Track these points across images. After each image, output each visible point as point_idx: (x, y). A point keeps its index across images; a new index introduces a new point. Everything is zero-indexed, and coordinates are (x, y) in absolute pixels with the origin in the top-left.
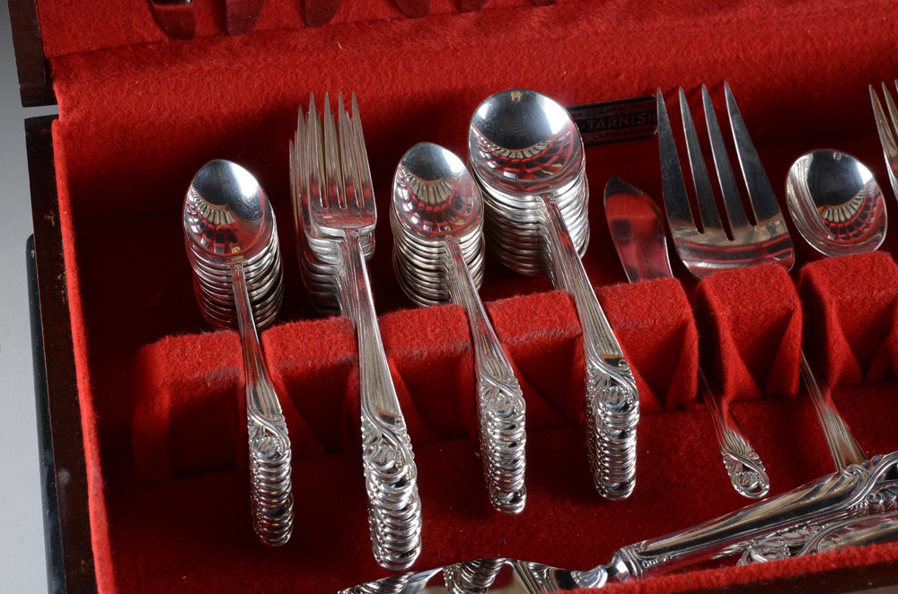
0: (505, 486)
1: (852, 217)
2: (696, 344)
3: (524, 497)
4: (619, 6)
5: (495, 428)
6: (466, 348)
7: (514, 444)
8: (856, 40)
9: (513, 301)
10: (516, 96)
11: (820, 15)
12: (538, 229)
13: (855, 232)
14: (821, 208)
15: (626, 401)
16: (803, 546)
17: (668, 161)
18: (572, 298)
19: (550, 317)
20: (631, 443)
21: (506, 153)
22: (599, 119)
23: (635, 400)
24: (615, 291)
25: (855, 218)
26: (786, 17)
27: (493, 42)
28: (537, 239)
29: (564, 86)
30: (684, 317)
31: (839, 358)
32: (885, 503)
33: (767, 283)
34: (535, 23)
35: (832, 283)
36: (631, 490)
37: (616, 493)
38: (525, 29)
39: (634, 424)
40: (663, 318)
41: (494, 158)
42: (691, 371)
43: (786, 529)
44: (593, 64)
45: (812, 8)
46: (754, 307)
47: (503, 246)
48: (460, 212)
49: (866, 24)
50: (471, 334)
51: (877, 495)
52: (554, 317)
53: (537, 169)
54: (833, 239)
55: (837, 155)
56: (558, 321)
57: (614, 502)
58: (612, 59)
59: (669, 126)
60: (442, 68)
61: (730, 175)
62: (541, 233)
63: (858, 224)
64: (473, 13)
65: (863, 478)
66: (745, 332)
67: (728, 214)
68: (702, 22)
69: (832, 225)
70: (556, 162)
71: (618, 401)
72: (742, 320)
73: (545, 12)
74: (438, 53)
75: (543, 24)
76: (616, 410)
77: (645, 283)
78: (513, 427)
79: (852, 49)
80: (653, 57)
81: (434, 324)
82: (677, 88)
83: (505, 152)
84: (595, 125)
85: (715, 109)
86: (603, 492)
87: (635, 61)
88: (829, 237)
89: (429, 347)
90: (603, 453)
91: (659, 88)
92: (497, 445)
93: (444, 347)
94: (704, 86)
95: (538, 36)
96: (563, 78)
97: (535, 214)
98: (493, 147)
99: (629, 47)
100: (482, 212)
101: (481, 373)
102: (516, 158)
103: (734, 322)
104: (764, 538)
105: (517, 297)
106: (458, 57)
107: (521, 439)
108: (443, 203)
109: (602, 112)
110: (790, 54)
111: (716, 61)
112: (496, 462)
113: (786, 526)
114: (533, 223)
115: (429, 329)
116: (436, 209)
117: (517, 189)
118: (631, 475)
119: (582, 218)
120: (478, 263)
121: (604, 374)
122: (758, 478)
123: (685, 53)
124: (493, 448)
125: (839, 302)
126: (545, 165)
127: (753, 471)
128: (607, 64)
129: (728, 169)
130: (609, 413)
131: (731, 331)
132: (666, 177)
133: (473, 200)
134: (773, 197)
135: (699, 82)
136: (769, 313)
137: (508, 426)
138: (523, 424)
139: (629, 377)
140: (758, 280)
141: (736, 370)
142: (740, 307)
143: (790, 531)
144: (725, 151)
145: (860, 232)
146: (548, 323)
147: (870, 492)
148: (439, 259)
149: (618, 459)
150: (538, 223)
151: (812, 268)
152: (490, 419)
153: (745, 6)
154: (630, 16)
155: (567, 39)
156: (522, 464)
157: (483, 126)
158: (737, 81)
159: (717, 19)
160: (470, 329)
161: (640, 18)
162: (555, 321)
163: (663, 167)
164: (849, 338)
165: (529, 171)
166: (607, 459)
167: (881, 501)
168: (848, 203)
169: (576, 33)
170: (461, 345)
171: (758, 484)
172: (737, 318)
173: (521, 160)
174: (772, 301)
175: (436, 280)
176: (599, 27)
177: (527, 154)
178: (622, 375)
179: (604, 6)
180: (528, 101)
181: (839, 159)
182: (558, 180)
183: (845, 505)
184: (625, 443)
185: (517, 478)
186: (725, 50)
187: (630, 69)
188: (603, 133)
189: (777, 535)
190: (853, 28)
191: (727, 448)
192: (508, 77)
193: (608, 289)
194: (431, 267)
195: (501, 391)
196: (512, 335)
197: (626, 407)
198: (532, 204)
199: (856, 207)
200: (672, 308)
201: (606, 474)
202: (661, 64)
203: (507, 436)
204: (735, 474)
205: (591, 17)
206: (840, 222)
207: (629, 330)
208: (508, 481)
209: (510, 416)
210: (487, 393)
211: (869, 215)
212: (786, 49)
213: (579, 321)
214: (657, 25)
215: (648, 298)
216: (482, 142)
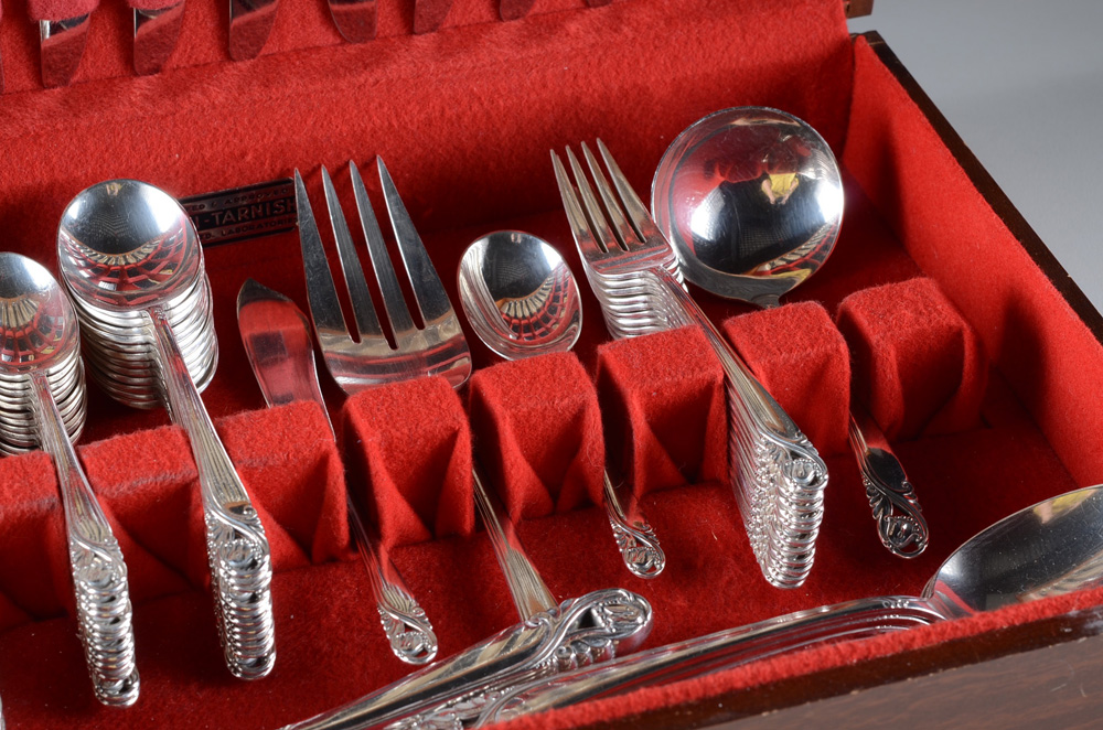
0: (110, 673)
1: (539, 310)
2: (341, 480)
3: (136, 685)
4: (241, 71)
5: (90, 601)
6: (53, 505)
7: (117, 620)
8: (533, 96)
9: (112, 443)
10: (114, 188)
11: (488, 68)
12: (149, 352)
13: (543, 329)
14: (500, 302)
15: (253, 557)
16: (477, 718)
17: (313, 255)
18: (185, 434)
19: (158, 459)
20: (265, 607)
21: (103, 259)
22: (225, 211)
23: (264, 554)
24: (239, 422)
25: (542, 312)
26: (447, 72)
27: (84, 123)
28: (148, 364)
29: (178, 172)
30: (324, 448)
31: (519, 484)
32: (577, 657)
33: (425, 399)
34: (136, 97)
35: (505, 394)
36: (271, 665)
37: (253, 671)
38: (124, 105)
39: (265, 584)
40: (298, 451)
41: (89, 266)
42: (338, 513)
43: (459, 699)
44: (212, 143)
45: (478, 60)
46: (410, 430)
47: (110, 375)
48: (48, 336)
49: (544, 77)
50: (59, 487)
51: (568, 648)
52: (164, 459)
53: (143, 277)
54: (515, 338)
55: (517, 237)
56: (168, 464)
57: (250, 682)
58: (235, 135)
59: (311, 214)
60: (22, 159)
61: (390, 270)
62: (152, 356)
63: (546, 319)
64: (58, 89)
65: (551, 629)
66: (402, 461)
67: (389, 317)
68: (343, 84)
69: (514, 321)
70: (165, 268)
71: (244, 557)
72: (396, 447)
73: (149, 82)
74: (15, 141)
75: (146, 97)
76: (242, 568)
77: (276, 409)
78: (113, 599)
79: (529, 108)
80: (285, 131)
81: (12, 478)
82: (319, 166)
83: (102, 257)
84: (221, 217)
85: (367, 189)
86: (236, 671)
87: (264, 137)
88: (511, 337)
89: (6, 507)
90: (230, 622)
91: (296, 169)
92: (95, 622)
93: (25, 506)
94: (352, 164)
95: (140, 113)
96: (175, 163)
97: (143, 333)
98: (86, 252)
99: (255, 121)
100: (77, 334)
101: (71, 535)
102: (116, 265)
103: (386, 450)
104: (431, 712)
105: (117, 437)
106: (41, 144)
107: (125, 612)
108: (26, 326)
109: (228, 202)
110: (454, 117)
111: (363, 131)
112: (96, 644)
113: (458, 695)
114: (142, 344)
115: (5, 485)
116: (17, 335)
117: (118, 303)
118: (269, 647)
119: (206, 332)
120: (77, 398)
121: (225, 525)
122: (424, 638)
123: (325, 123)
124: (91, 627)
125: (514, 416)
126: (152, 272)
127: (417, 631)
128: (228, 142)
129: (386, 262)
130: (233, 573)
131: (384, 461)
132: (309, 277)
133: (64, 320)
134: (444, 292)
135: (345, 158)
136: (429, 436)
137: (106, 598)
138: (125, 594)
139: (257, 527)
140: (415, 396)
141: (394, 509)
142: (393, 431)
143: (464, 700)
144: (382, 241)
145: (549, 330)
146: (155, 467)
147: (560, 645)
148: (24, 396)
149: (250, 628)
150: (147, 343)
151: (481, 377)
152: (83, 592)
153: (395, 62)
154: (254, 82)
155: (177, 115)
156: (129, 645)
157: (76, 228)
158: (392, 154)
159: (362, 80)
160: (58, 481)
161: (266, 85)
162: (164, 464)
163: (306, 265)
164: (532, 460)
165: (131, 280)
166: (237, 630)
167: (573, 656)
168: (533, 294)
169: (187, 106)
170: (46, 501)
171: (423, 646)
172: (390, 445)
173: (122, 266)
174: (431, 421)
175: (23, 422)
176: (217, 97)
177: (131, 259)
178: (248, 525)
179: (222, 71)
180: (129, 192)
181: (519, 241)
182: (168, 289)
183: (528, 663)
184: (256, 609)
185: (124, 661)
186: (375, 118)
187: (257, 147)
188: (233, 228)
189: (448, 706)
190: (528, 82)
191: (386, 605)
192: (105, 165)
193: (230, 419)
194: (16, 407)
195: (96, 556)
196: (111, 485)
197: (254, 563)
198: (139, 321)
199: (543, 299)
200: (308, 438)
201: (238, 649)
202: (297, 138)
203: (105, 610)
204: (394, 637)
205: (206, 85)
206: (524, 317)
207: (256, 468)
208: (114, 667)
209: (108, 584)
210: (79, 558)
211: (559, 308)
212: (448, 113)
213: (195, 462)
214: (288, 92)
215: (279, 428)
216: (74, 246)
